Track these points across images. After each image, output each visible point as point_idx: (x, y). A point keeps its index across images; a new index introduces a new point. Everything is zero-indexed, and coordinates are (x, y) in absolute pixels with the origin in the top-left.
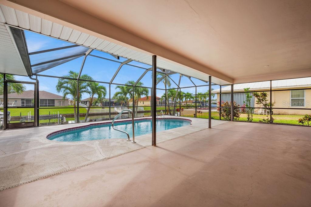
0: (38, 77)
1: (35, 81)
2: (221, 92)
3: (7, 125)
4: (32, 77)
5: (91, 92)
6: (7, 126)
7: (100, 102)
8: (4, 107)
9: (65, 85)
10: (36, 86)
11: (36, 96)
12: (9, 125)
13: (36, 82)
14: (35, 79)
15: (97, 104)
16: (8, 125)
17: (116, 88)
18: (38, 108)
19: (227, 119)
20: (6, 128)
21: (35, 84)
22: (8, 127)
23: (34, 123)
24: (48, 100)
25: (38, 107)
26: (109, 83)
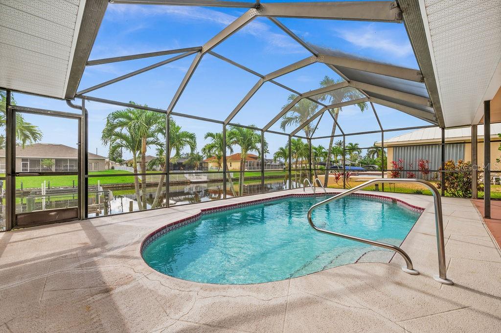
0: (86, 101)
1: (79, 112)
2: (443, 141)
3: (14, 219)
4: (72, 102)
5: (164, 144)
6: (16, 222)
7: (159, 163)
8: (7, 174)
9: (118, 130)
10: (83, 123)
11: (83, 146)
12: (19, 217)
13: (81, 113)
14: (80, 108)
15: (154, 167)
16: (16, 217)
17: (206, 138)
18: (86, 176)
19: (455, 195)
20: (12, 227)
21: (80, 119)
22: (16, 225)
23: (77, 211)
24: (70, 160)
25: (86, 173)
26: (223, 123)
